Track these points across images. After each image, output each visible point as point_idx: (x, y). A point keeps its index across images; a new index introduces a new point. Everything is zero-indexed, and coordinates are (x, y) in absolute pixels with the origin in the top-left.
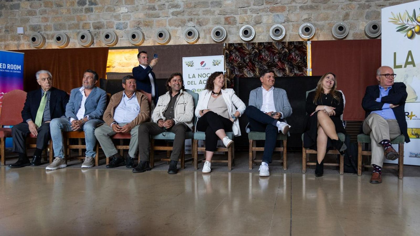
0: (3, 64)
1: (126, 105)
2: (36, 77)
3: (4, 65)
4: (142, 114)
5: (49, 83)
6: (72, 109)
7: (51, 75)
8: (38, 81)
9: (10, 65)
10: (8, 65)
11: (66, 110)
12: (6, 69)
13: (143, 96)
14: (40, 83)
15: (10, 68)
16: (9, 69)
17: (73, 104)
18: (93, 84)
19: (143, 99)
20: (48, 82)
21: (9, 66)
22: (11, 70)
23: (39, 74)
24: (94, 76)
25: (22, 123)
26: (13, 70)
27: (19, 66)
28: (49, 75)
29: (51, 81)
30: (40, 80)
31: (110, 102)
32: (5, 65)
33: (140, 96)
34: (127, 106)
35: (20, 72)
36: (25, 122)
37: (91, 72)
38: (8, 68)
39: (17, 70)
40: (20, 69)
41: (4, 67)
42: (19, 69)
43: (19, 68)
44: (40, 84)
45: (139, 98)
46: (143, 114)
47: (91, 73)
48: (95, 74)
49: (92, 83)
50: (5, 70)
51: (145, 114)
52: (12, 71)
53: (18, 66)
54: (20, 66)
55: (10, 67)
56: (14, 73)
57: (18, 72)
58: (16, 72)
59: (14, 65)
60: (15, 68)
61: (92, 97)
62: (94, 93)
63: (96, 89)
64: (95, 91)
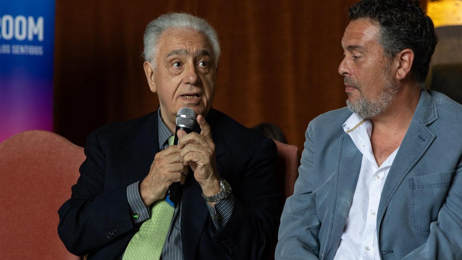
2: (140, 46)
5: (198, 83)
6: (305, 228)
7: (216, 47)
8: (149, 68)
11: (280, 237)
14: (158, 82)
17: (314, 200)
20: (192, 79)
22: (2, 41)
23: (160, 30)
26: (14, 41)
27: (36, 21)
28: (207, 42)
29: (208, 76)
30: (158, 65)
35: (37, 51)
39: (26, 42)
40: (41, 38)
42: (36, 37)
43: (36, 32)
44: (153, 88)
53: (31, 20)
54: (41, 21)
56: (16, 56)
57: (31, 51)
58: (24, 49)
59: (14, 17)
60: (21, 33)
61: (414, 166)
62: (424, 140)
63: (431, 109)
64: (428, 126)
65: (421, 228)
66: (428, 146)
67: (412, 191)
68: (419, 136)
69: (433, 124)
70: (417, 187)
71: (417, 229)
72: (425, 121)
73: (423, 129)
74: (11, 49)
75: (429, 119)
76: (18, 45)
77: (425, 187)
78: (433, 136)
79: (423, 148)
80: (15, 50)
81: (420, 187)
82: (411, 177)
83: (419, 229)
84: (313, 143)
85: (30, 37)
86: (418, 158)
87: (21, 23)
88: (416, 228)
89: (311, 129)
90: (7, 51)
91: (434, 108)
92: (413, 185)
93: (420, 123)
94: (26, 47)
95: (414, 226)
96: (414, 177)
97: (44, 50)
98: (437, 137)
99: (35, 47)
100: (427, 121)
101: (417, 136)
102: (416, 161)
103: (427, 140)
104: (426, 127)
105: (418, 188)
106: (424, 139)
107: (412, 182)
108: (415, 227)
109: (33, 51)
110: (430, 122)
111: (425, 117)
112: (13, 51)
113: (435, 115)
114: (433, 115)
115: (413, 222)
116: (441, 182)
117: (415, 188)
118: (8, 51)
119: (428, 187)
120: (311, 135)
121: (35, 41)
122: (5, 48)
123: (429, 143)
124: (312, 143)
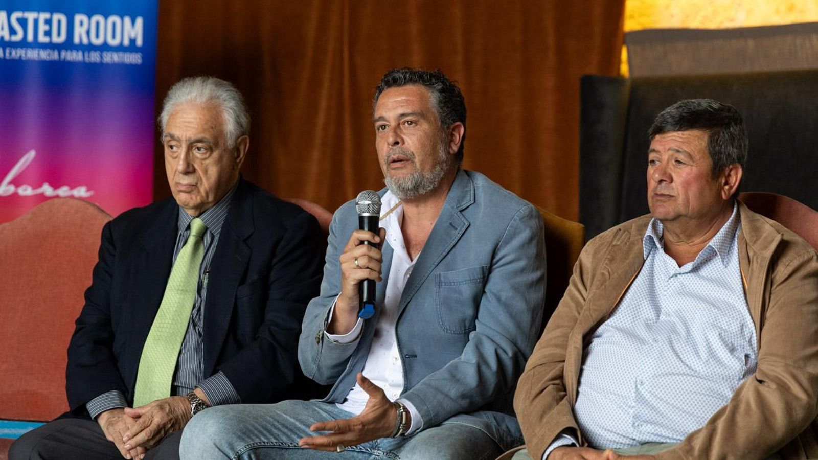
0: (56, 17)
1: (658, 310)
3: (59, 22)
4: (762, 389)
9: (90, 17)
10: (78, 18)
12: (69, 44)
13: (783, 247)
15: (85, 41)
16: (81, 47)
18: (442, 155)
19: (782, 271)
21: (81, 23)
22: (91, 47)
24: (433, 97)
25: (65, 416)
26: (105, 47)
27: (133, 22)
31: (571, 287)
32: (64, 19)
33: (765, 248)
34: (662, 317)
35: (135, 59)
36: (79, 411)
37: (407, 82)
38: (76, 40)
39: (120, 48)
40: (139, 42)
41: (59, 34)
42: (133, 41)
43: (133, 36)
45: (755, 265)
46: (774, 386)
47: (410, 87)
48: (439, 86)
49: (434, 149)
50: (63, 53)
51: (783, 388)
52: (94, 57)
53: (127, 20)
54: (139, 21)
55: (88, 33)
56: (107, 65)
57: (127, 59)
58: (118, 57)
59: (106, 18)
60: (114, 37)
61: (442, 260)
62: (456, 229)
63: (467, 191)
64: (461, 211)
65: (451, 331)
66: (459, 236)
67: (438, 289)
68: (451, 224)
69: (469, 209)
70: (443, 284)
71: (447, 332)
72: (458, 205)
73: (455, 215)
74: (101, 57)
75: (463, 203)
76: (110, 52)
77: (453, 284)
78: (466, 224)
79: (453, 238)
80: (106, 58)
81: (447, 284)
82: (438, 273)
83: (449, 331)
84: (336, 237)
85: (126, 42)
86: (447, 251)
87: (114, 25)
88: (446, 330)
89: (335, 220)
90: (96, 59)
91: (470, 190)
92: (440, 283)
93: (453, 208)
94: (121, 54)
95: (443, 328)
96: (441, 273)
97: (143, 58)
98: (472, 225)
99: (131, 55)
100: (460, 207)
101: (448, 224)
102: (444, 254)
103: (459, 229)
104: (459, 212)
105: (445, 285)
106: (456, 227)
107: (438, 279)
108: (444, 330)
109: (130, 59)
110: (464, 207)
111: (458, 201)
112: (103, 59)
113: (470, 199)
114: (469, 198)
115: (441, 323)
116: (468, 278)
117: (441, 286)
118: (98, 60)
119: (456, 284)
120: (335, 227)
121: (132, 47)
122: (94, 56)
123: (461, 233)
124: (334, 238)
